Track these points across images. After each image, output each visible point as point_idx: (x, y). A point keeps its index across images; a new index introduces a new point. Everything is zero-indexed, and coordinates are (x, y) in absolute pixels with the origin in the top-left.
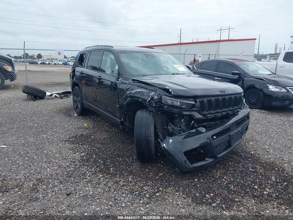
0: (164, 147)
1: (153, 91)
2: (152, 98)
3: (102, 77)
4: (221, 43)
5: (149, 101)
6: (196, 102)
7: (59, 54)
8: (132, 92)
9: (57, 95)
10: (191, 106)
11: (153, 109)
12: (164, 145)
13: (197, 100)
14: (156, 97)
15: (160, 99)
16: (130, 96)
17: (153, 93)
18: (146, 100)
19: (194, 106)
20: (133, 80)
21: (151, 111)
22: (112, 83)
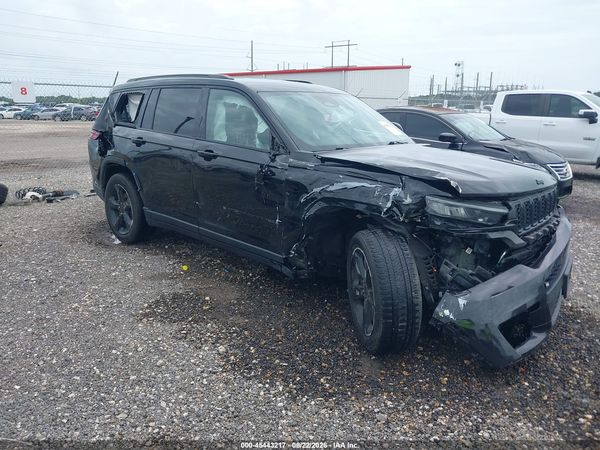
0: (447, 317)
1: (394, 185)
2: (397, 203)
3: (216, 152)
4: (349, 73)
5: (389, 209)
6: (510, 208)
7: (24, 91)
8: (331, 188)
9: (36, 194)
10: (498, 218)
11: (403, 230)
12: (447, 312)
13: (511, 203)
14: (408, 201)
15: (422, 204)
16: (324, 199)
17: (396, 191)
18: (378, 209)
19: (504, 218)
20: (323, 160)
21: (399, 234)
22: (262, 166)
